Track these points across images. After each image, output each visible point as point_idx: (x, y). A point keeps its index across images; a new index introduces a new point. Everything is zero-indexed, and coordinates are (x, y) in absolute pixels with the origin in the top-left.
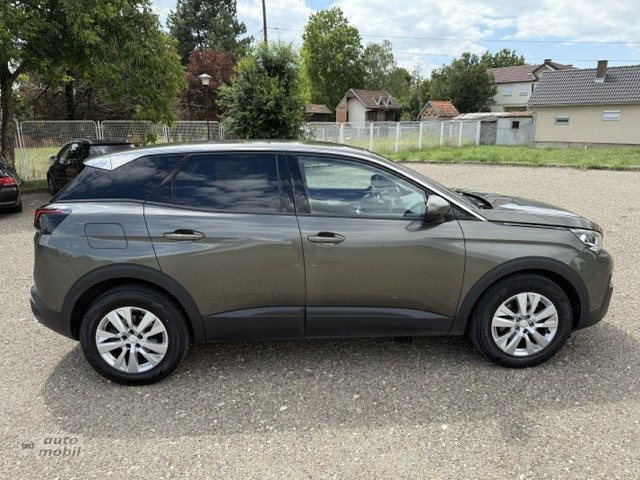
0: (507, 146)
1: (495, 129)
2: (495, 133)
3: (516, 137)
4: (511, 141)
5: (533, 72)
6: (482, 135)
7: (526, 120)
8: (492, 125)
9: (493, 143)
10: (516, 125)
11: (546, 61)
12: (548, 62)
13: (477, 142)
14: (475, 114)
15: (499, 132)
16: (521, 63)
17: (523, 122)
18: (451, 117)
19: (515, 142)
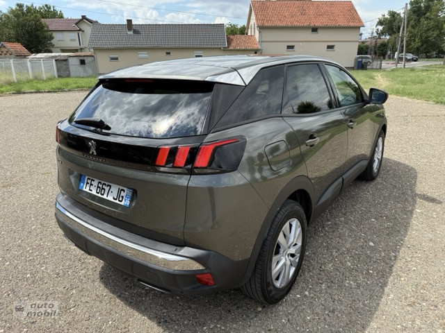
0: (79, 77)
1: (68, 65)
2: (69, 68)
3: (85, 71)
4: (82, 74)
5: (76, 24)
6: (58, 70)
7: (90, 59)
8: (64, 63)
9: (69, 76)
10: (83, 62)
11: (82, 16)
12: (84, 17)
13: (56, 76)
14: (45, 54)
15: (71, 68)
16: (61, 17)
17: (87, 60)
18: (25, 57)
19: (85, 75)
